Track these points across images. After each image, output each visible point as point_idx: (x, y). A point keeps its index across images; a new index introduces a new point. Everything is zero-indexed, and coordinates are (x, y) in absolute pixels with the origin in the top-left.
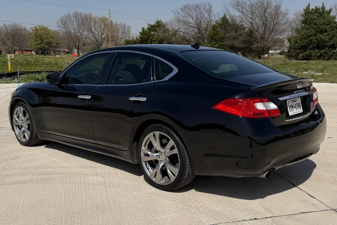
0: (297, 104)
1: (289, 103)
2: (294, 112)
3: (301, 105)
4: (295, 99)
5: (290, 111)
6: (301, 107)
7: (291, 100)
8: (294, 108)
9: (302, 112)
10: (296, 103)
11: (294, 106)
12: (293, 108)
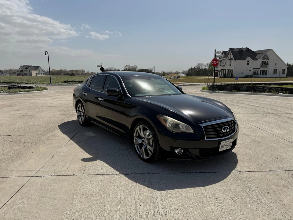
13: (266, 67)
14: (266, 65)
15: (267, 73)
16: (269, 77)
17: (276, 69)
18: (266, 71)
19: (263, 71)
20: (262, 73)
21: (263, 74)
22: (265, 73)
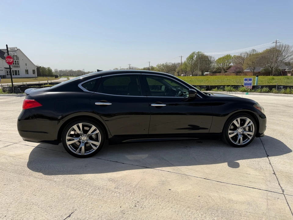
13: (18, 67)
14: (17, 65)
15: (20, 73)
16: (22, 77)
17: (27, 69)
18: (18, 71)
19: (16, 71)
20: (14, 73)
21: (16, 74)
22: (18, 73)
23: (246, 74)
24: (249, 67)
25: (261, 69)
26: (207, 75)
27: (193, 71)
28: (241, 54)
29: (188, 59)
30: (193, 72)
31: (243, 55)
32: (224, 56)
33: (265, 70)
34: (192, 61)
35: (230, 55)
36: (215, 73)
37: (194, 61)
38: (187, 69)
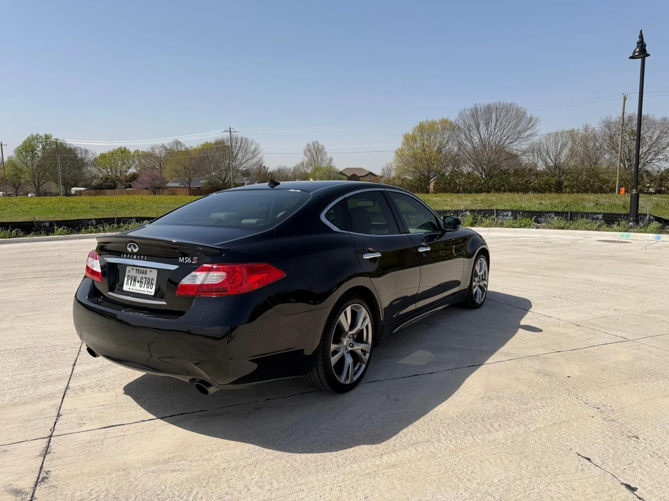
0: (146, 278)
1: (129, 271)
2: (133, 288)
3: (155, 282)
4: (145, 269)
5: (127, 284)
6: (154, 287)
7: (135, 268)
8: (138, 282)
9: (153, 294)
10: (144, 276)
11: (138, 279)
12: (135, 281)
23: (173, 192)
24: (180, 176)
25: (203, 182)
26: (79, 194)
27: (39, 183)
28: (153, 149)
29: (19, 151)
30: (39, 186)
31: (157, 151)
32: (111, 150)
33: (210, 184)
34: (33, 158)
35: (125, 148)
36: (102, 189)
37: (38, 157)
38: (20, 178)
